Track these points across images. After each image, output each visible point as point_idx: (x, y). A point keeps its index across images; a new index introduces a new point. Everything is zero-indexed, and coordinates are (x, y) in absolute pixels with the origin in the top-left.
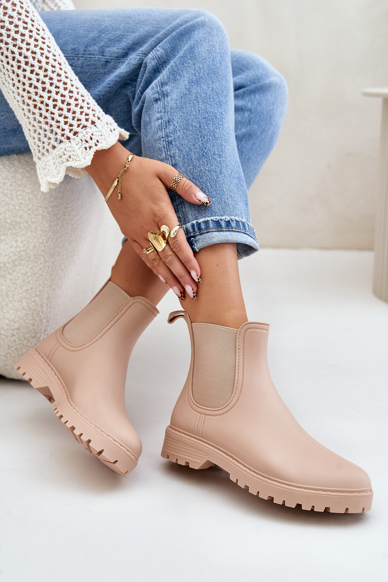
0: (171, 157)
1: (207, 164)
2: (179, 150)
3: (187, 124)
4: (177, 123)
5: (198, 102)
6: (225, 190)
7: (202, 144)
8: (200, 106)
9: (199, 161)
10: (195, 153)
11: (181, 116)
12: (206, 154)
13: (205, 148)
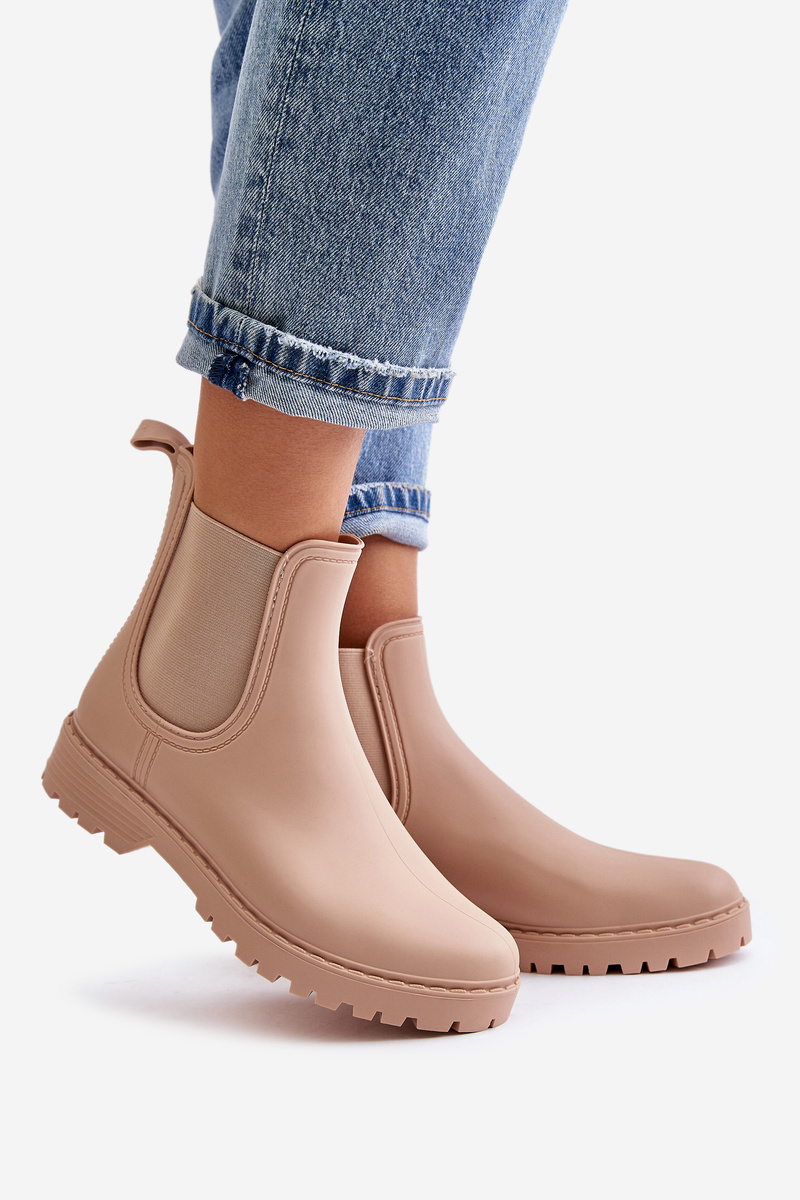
0: (288, 112)
1: (369, 195)
2: (315, 109)
3: (369, 45)
4: (345, 22)
6: (386, 281)
7: (382, 130)
9: (351, 174)
12: (378, 165)
13: (383, 147)
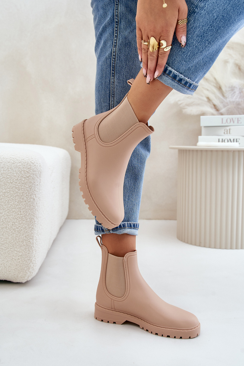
1: (199, 43)
2: (194, 21)
4: (208, 5)
5: (229, 4)
7: (207, 30)
8: (228, 7)
9: (197, 37)
10: (199, 31)
11: (214, 3)
12: (203, 37)
13: (206, 33)
